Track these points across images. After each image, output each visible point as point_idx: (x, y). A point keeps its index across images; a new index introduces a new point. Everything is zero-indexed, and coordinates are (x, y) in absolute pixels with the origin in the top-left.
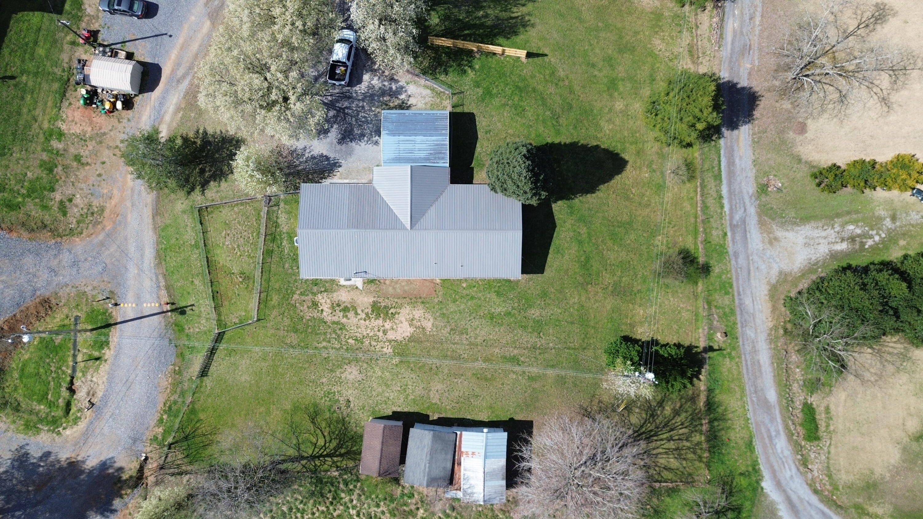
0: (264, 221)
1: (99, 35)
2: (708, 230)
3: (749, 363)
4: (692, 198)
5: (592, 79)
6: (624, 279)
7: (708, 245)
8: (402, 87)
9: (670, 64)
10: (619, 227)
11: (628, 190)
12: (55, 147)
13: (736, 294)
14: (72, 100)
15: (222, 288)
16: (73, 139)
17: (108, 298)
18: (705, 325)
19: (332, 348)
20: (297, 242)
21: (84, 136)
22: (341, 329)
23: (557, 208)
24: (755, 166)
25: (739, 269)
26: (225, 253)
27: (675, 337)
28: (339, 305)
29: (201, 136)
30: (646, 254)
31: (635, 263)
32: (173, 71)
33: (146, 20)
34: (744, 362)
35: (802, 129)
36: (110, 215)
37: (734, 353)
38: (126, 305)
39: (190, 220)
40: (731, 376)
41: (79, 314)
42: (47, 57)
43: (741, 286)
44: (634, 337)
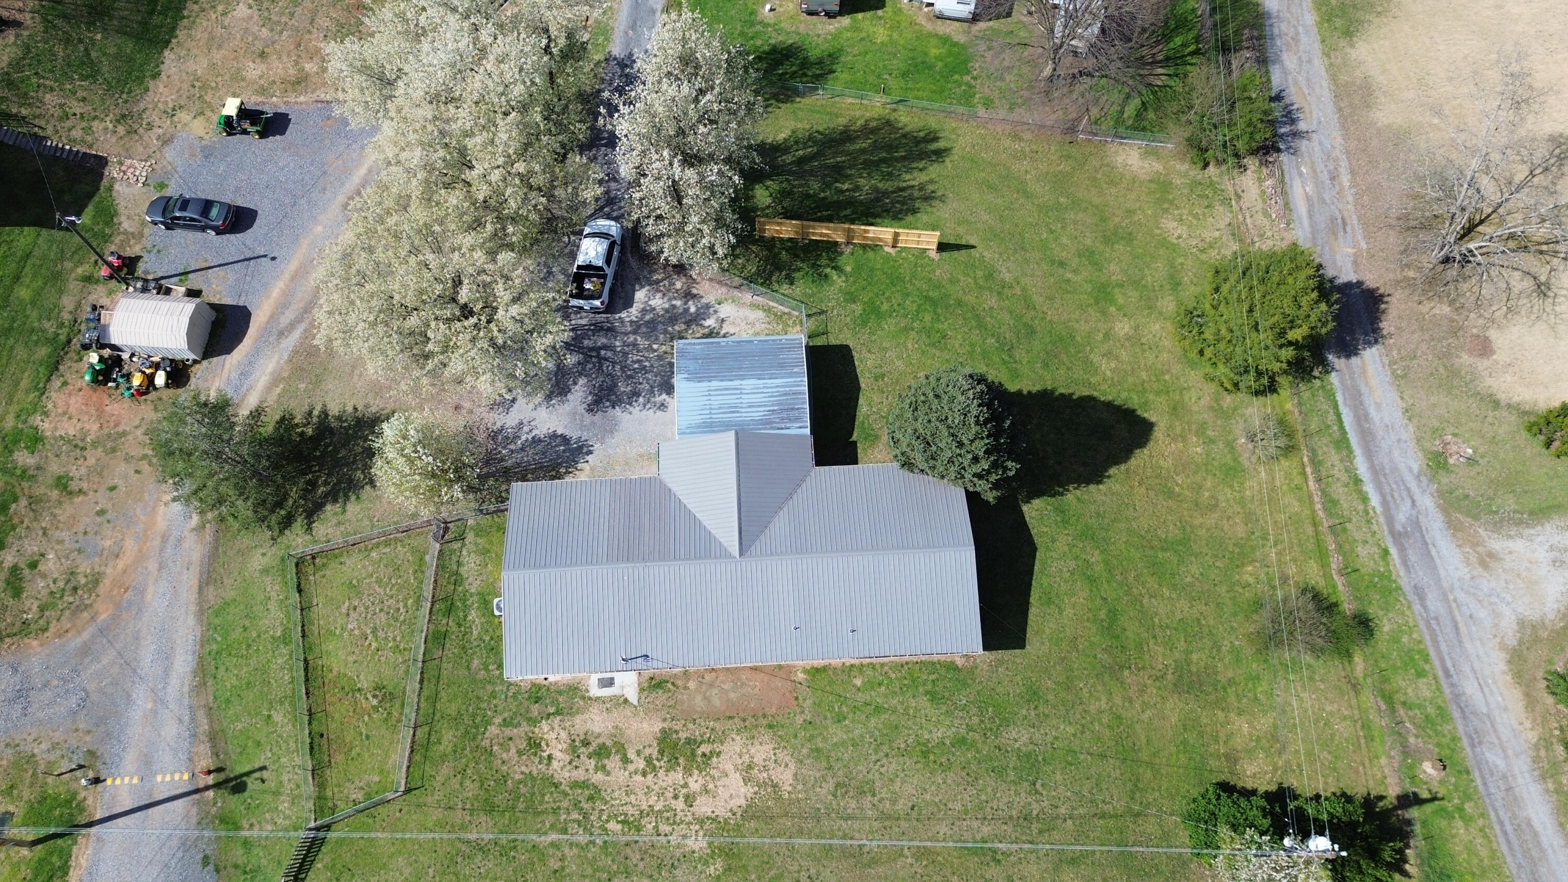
0: (430, 573)
1: (140, 264)
2: (1347, 547)
3: (1509, 828)
4: (1298, 488)
5: (1063, 285)
6: (1194, 657)
7: (1354, 576)
8: (708, 306)
9: (1203, 257)
10: (1163, 550)
11: (1167, 479)
12: (20, 464)
13: (1440, 673)
14: (70, 377)
15: (333, 726)
16: (60, 447)
17: (81, 767)
18: (1391, 748)
19: (571, 845)
20: (499, 609)
21: (83, 440)
22: (591, 798)
23: (1034, 514)
24: (1410, 419)
25: (1432, 622)
26: (345, 647)
27: (1330, 780)
28: (586, 743)
29: (315, 420)
30: (1229, 603)
31: (1211, 622)
32: (274, 317)
33: (232, 237)
34: (1497, 828)
35: (1484, 348)
36: (111, 590)
37: (1469, 807)
38: (118, 782)
39: (277, 587)
40: (1475, 861)
41: (11, 808)
42: (33, 303)
43: (1447, 657)
44: (1240, 784)
